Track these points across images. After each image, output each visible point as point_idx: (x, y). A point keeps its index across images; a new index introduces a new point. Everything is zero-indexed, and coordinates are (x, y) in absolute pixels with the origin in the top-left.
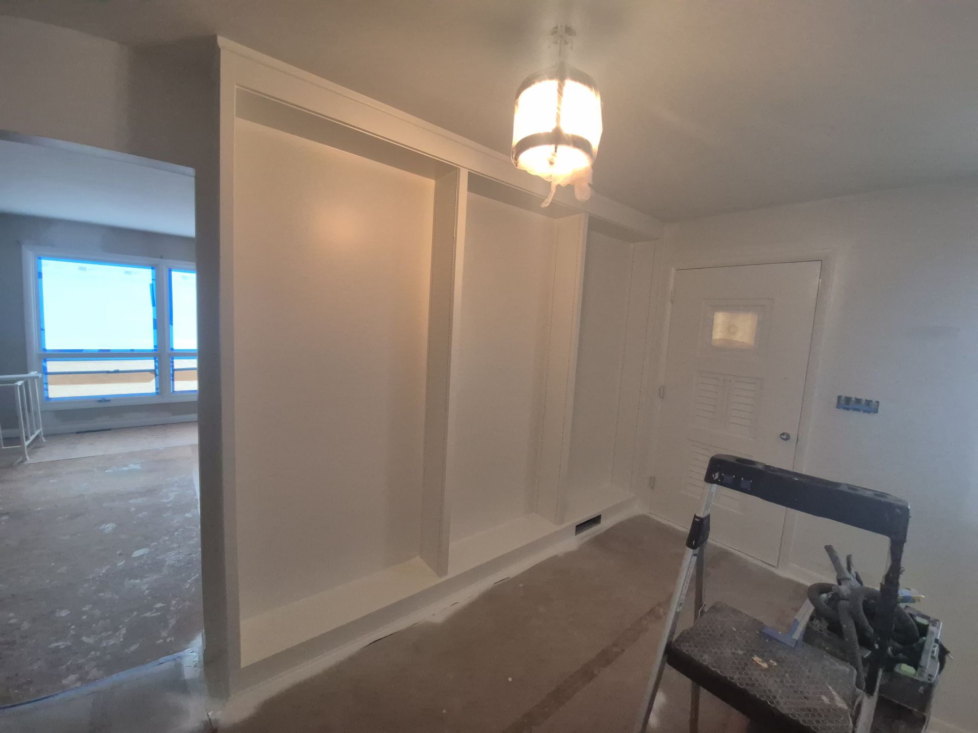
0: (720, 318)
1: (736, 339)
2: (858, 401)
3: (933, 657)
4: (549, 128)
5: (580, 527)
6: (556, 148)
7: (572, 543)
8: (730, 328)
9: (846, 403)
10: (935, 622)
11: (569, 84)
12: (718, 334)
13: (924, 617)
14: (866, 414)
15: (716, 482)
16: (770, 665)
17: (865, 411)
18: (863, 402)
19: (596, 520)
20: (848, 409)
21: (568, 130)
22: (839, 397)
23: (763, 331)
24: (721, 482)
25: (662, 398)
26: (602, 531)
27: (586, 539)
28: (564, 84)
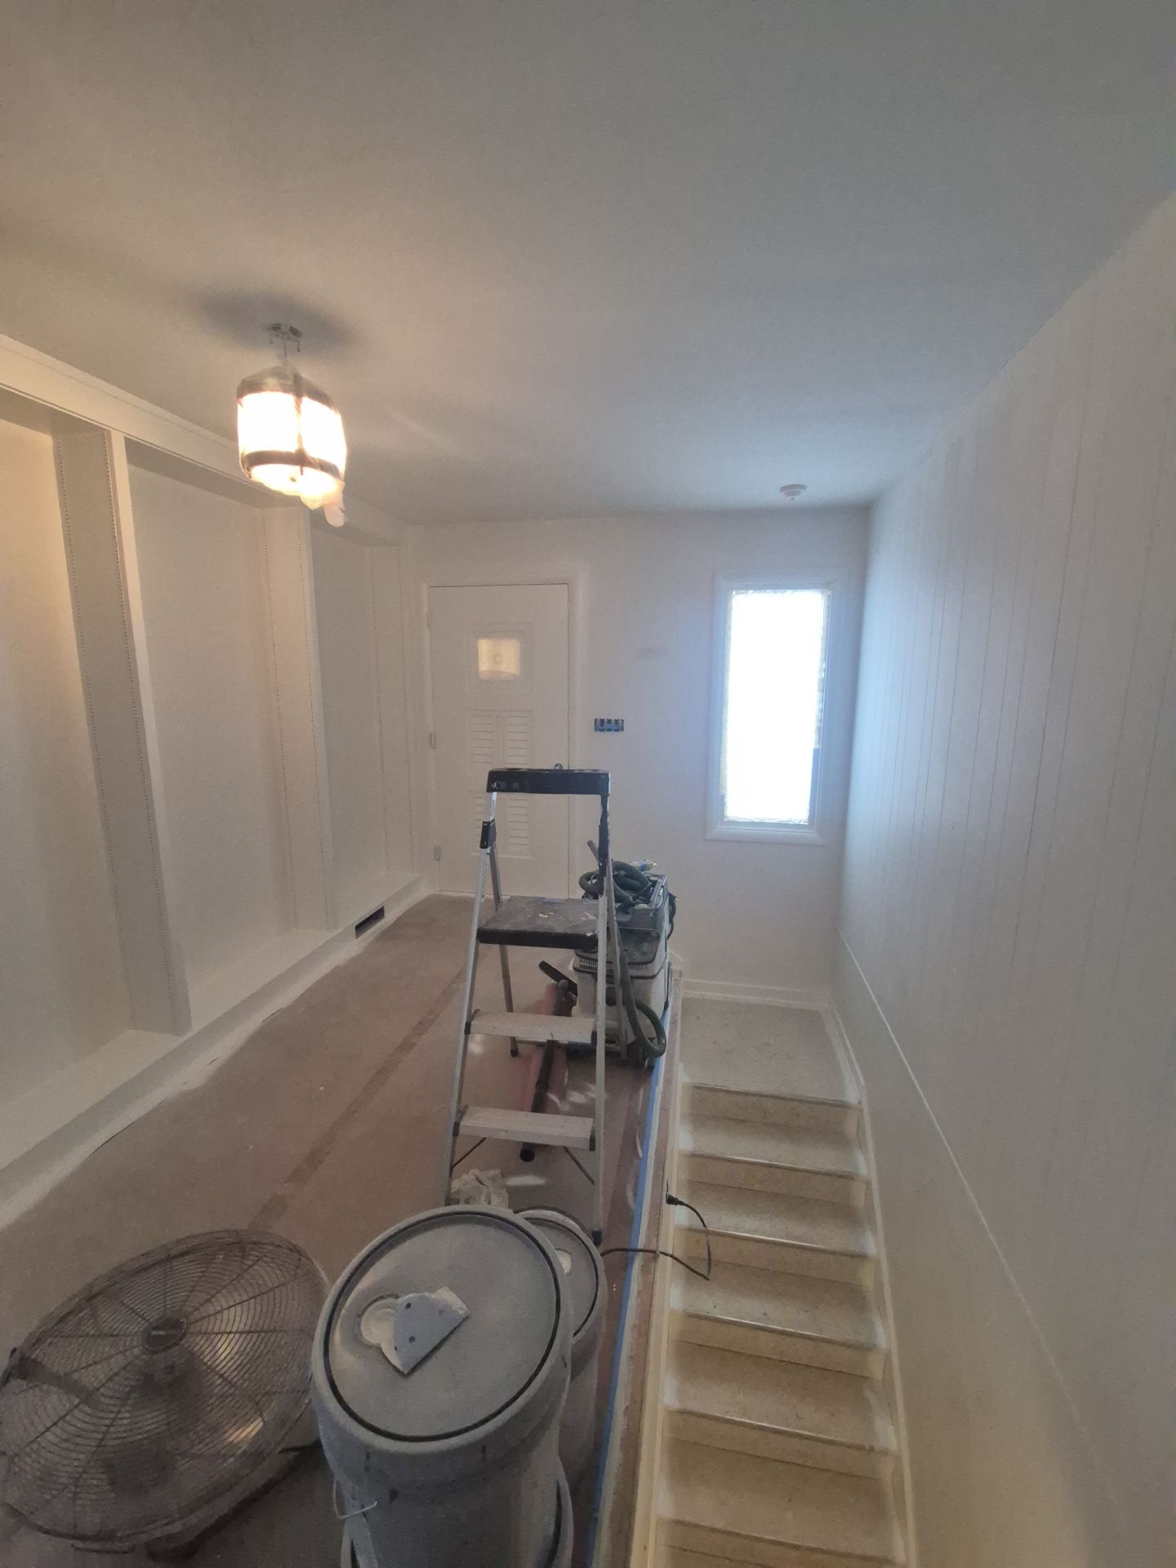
0: (484, 646)
1: (502, 670)
2: (609, 721)
3: (659, 895)
4: (292, 448)
5: (361, 927)
6: (302, 471)
7: (354, 947)
8: (496, 658)
9: (602, 725)
10: (661, 877)
11: (306, 400)
12: (484, 665)
13: (655, 876)
14: (616, 733)
15: (495, 790)
16: (549, 915)
17: (615, 730)
18: (613, 722)
19: (378, 915)
20: (602, 730)
21: (312, 452)
22: (596, 720)
23: (527, 658)
24: (499, 790)
25: (435, 748)
26: (389, 924)
27: (371, 939)
28: (301, 401)
